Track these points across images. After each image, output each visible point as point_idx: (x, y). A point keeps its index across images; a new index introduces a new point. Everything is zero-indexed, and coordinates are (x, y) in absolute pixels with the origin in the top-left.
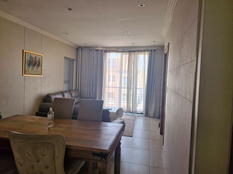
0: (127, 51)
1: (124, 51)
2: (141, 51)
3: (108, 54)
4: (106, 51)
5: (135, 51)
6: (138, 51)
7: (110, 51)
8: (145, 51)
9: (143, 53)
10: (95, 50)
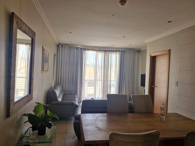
0: (103, 51)
1: (101, 51)
2: (114, 51)
3: (86, 51)
4: (85, 49)
5: (109, 51)
6: (111, 51)
7: (88, 50)
8: (116, 51)
9: (115, 53)
10: (75, 48)
